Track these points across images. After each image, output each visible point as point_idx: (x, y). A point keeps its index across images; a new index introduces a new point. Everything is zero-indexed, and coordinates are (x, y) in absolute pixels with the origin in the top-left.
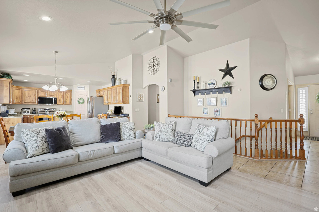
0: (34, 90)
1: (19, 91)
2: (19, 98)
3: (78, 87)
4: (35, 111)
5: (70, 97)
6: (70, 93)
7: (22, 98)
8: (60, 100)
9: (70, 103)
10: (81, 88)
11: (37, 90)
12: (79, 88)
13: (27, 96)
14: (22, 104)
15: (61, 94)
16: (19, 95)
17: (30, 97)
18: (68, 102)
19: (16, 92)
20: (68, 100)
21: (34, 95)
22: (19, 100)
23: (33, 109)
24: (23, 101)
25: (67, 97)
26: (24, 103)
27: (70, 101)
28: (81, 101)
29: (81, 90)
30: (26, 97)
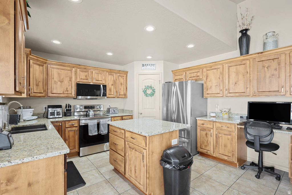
0: (69, 68)
1: (41, 67)
2: (41, 84)
3: (143, 65)
4: (71, 110)
5: (125, 84)
6: (125, 77)
7: (47, 84)
8: (110, 90)
9: (125, 96)
10: (149, 67)
11: (74, 69)
12: (145, 67)
13: (57, 80)
14: (46, 96)
15: (112, 79)
16: (41, 76)
17: (62, 82)
18: (122, 93)
19: (36, 70)
20: (122, 89)
21: (68, 79)
22: (40, 89)
23: (66, 107)
24: (49, 91)
25: (121, 84)
26: (50, 95)
27: (125, 91)
28: (149, 91)
29: (148, 70)
30: (55, 83)
